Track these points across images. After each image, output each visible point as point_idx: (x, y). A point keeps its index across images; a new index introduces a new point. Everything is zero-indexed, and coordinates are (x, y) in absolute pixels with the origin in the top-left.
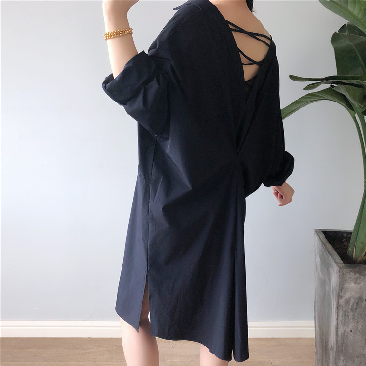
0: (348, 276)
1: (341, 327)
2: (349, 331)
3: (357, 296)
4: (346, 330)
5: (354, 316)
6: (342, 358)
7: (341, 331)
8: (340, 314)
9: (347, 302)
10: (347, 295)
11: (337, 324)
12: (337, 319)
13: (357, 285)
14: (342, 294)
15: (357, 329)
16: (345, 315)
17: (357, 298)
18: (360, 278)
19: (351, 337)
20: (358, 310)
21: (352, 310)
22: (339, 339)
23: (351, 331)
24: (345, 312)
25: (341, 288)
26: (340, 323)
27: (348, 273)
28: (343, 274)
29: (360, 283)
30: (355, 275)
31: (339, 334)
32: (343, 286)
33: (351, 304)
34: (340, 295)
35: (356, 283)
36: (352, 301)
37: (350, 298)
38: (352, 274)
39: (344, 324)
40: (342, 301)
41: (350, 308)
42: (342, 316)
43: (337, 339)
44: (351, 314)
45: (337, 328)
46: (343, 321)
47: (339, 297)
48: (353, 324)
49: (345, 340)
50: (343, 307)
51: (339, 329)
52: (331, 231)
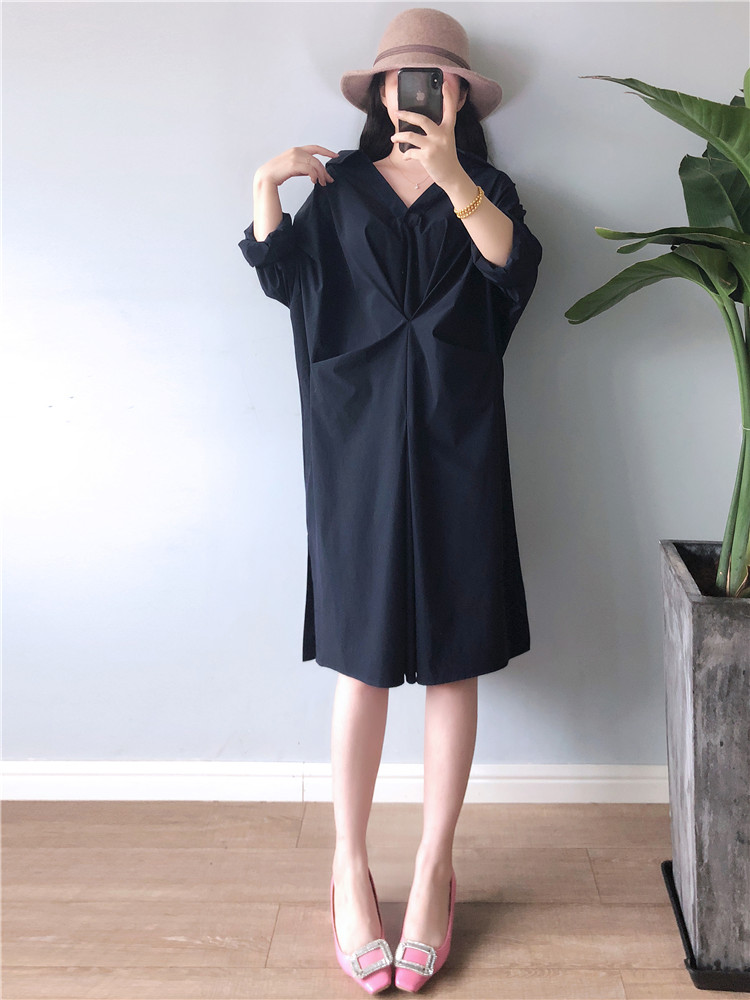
0: (708, 621)
1: (703, 735)
2: (718, 742)
3: (728, 665)
4: (713, 742)
5: (725, 710)
6: (707, 805)
7: (702, 744)
8: (700, 702)
9: (711, 677)
10: (711, 663)
11: (695, 725)
12: (695, 717)
13: (726, 640)
14: (701, 660)
15: (732, 738)
16: (708, 708)
17: (728, 670)
18: (731, 624)
19: (722, 758)
20: (731, 694)
21: (721, 697)
22: (700, 761)
23: (722, 744)
24: (708, 700)
25: (699, 648)
26: (699, 725)
27: (708, 613)
28: (699, 616)
29: (732, 635)
30: (722, 617)
31: (700, 753)
32: (701, 642)
33: (718, 682)
34: (698, 662)
35: (724, 635)
36: (720, 674)
37: (715, 669)
38: (717, 617)
39: (708, 728)
40: (701, 675)
41: (717, 690)
42: (703, 710)
43: (696, 762)
44: (720, 704)
45: (695, 738)
46: (705, 721)
47: (696, 667)
48: (724, 728)
49: (712, 765)
50: (705, 689)
51: (698, 740)
52: (691, 544)
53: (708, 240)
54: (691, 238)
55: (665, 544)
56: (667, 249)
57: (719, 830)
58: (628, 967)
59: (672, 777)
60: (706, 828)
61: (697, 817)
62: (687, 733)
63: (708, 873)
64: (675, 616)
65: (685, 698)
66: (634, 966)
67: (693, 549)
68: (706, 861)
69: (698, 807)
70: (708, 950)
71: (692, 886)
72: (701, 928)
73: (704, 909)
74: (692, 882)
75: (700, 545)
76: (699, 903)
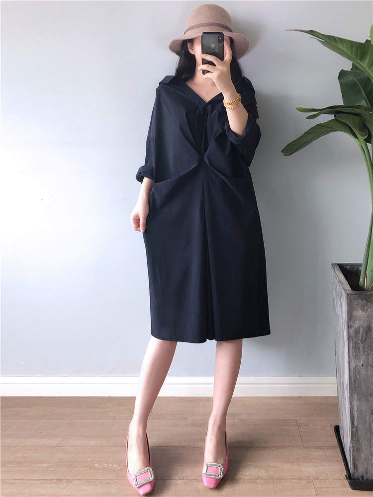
0: (355, 303)
1: (353, 361)
2: (361, 365)
3: (366, 325)
4: (358, 364)
5: (364, 348)
6: (356, 397)
7: (353, 365)
8: (351, 344)
9: (357, 332)
10: (356, 324)
11: (349, 356)
12: (349, 352)
13: (364, 313)
14: (352, 323)
15: (368, 362)
16: (356, 347)
17: (365, 328)
18: (366, 305)
19: (363, 372)
20: (367, 341)
21: (362, 341)
22: (352, 374)
23: (363, 365)
24: (356, 343)
25: (350, 317)
26: (351, 356)
27: (355, 299)
28: (350, 301)
29: (367, 310)
30: (362, 301)
31: (352, 370)
32: (351, 314)
33: (361, 334)
34: (350, 324)
35: (363, 310)
36: (361, 330)
37: (359, 327)
38: (359, 301)
39: (356, 357)
40: (352, 331)
41: (360, 338)
42: (353, 348)
43: (349, 375)
44: (361, 345)
45: (349, 363)
46: (354, 354)
47: (349, 327)
48: (363, 358)
49: (358, 376)
50: (354, 338)
51: (351, 364)
52: (346, 265)
53: (352, 112)
54: (343, 111)
55: (333, 265)
56: (332, 117)
57: (362, 408)
58: (317, 479)
59: (338, 383)
60: (355, 408)
61: (351, 403)
62: (345, 360)
63: (357, 431)
64: (339, 301)
65: (344, 342)
66: (320, 478)
67: (348, 267)
68: (356, 425)
69: (351, 397)
70: (357, 470)
71: (349, 438)
72: (354, 459)
73: (355, 449)
74: (349, 436)
75: (352, 265)
76: (352, 447)
